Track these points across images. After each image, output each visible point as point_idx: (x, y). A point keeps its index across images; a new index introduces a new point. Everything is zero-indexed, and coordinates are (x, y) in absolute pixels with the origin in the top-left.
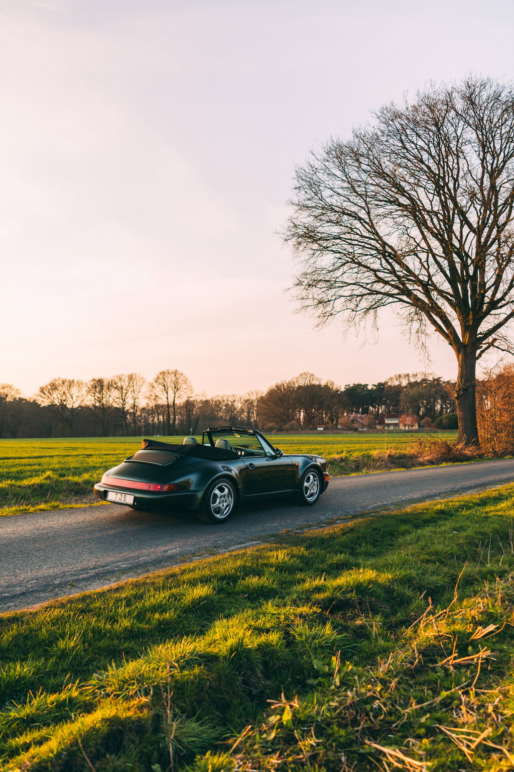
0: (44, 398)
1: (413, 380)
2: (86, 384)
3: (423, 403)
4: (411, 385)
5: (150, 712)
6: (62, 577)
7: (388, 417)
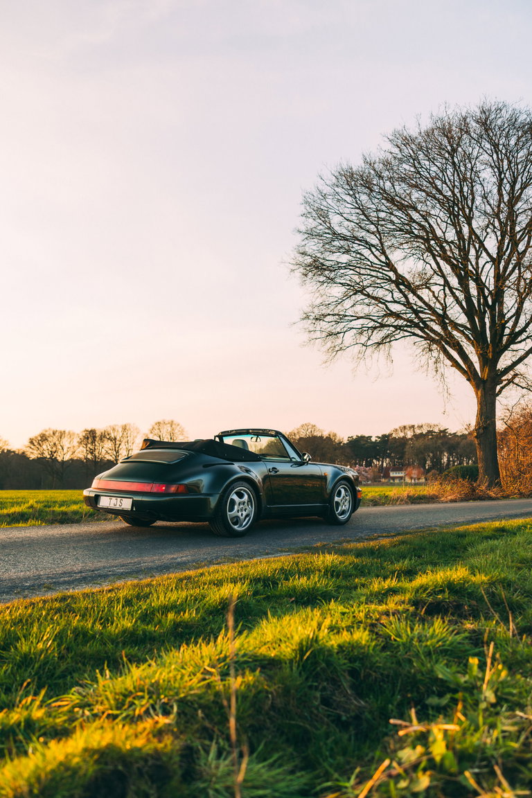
0: (33, 449)
1: (418, 432)
2: (78, 434)
3: (429, 456)
4: (416, 437)
5: (176, 742)
6: (36, 580)
7: (393, 470)
